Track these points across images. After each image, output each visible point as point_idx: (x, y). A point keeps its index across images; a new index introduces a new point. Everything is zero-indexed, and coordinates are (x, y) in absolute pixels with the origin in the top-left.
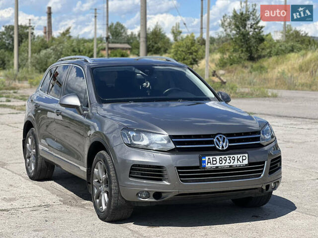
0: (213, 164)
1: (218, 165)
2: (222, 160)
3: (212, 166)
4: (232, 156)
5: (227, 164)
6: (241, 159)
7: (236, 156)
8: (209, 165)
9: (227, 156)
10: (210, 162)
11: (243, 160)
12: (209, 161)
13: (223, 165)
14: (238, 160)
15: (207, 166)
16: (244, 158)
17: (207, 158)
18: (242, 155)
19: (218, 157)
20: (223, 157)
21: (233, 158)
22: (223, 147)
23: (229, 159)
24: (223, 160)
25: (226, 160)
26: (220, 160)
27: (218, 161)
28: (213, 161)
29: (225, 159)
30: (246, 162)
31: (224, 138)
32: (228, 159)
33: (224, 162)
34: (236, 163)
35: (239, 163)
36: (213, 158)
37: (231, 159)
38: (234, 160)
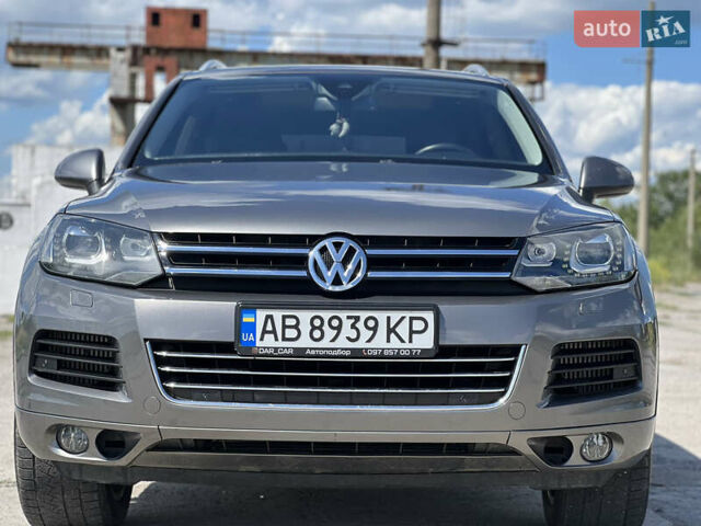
0: (284, 339)
1: (305, 342)
2: (320, 328)
3: (281, 344)
4: (363, 315)
5: (342, 343)
6: (403, 330)
7: (381, 316)
8: (269, 341)
9: (343, 315)
10: (274, 332)
11: (412, 332)
12: (269, 328)
13: (325, 343)
14: (391, 330)
15: (258, 344)
16: (418, 326)
17: (261, 314)
18: (408, 314)
19: (305, 316)
20: (326, 315)
21: (371, 323)
22: (337, 281)
23: (353, 326)
24: (326, 327)
25: (339, 328)
26: (314, 328)
27: (305, 328)
28: (285, 327)
29: (335, 323)
30: (425, 341)
31: (351, 252)
32: (347, 324)
33: (329, 333)
34: (380, 342)
35: (395, 343)
36: (284, 317)
37: (360, 325)
38: (375, 329)
